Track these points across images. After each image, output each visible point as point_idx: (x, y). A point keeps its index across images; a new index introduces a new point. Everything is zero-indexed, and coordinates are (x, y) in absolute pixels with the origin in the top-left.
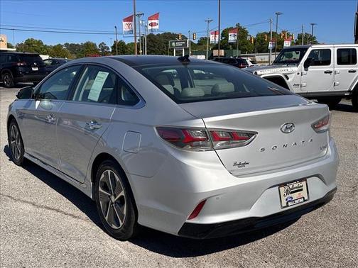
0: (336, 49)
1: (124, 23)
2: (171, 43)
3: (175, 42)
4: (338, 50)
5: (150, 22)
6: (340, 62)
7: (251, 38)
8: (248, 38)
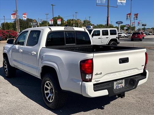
0: (102, 30)
1: (12, 16)
2: (31, 23)
3: (33, 23)
4: (102, 31)
5: (23, 16)
6: (103, 35)
7: (66, 22)
8: (64, 22)
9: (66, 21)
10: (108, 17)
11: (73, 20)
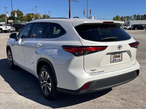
9: (26, 15)
10: (70, 11)
11: (32, 14)
